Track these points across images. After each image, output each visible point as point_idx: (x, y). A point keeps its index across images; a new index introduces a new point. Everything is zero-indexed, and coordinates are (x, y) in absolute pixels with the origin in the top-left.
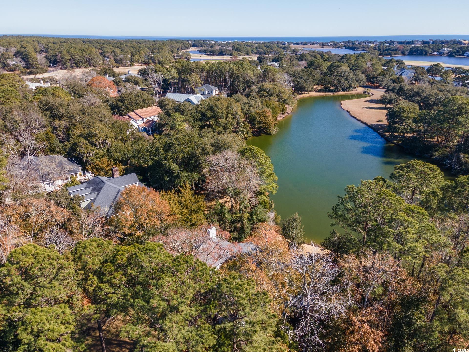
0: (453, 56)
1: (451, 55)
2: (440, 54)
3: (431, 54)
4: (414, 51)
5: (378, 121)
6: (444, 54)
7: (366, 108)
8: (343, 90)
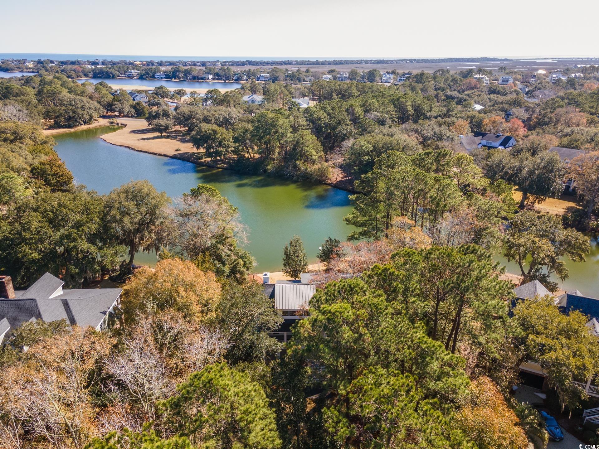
0: (145, 79)
1: (141, 77)
2: (129, 77)
3: (119, 76)
4: (99, 74)
5: (177, 150)
6: (133, 77)
7: (141, 139)
8: (85, 123)
